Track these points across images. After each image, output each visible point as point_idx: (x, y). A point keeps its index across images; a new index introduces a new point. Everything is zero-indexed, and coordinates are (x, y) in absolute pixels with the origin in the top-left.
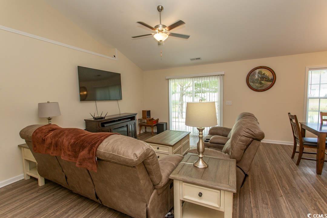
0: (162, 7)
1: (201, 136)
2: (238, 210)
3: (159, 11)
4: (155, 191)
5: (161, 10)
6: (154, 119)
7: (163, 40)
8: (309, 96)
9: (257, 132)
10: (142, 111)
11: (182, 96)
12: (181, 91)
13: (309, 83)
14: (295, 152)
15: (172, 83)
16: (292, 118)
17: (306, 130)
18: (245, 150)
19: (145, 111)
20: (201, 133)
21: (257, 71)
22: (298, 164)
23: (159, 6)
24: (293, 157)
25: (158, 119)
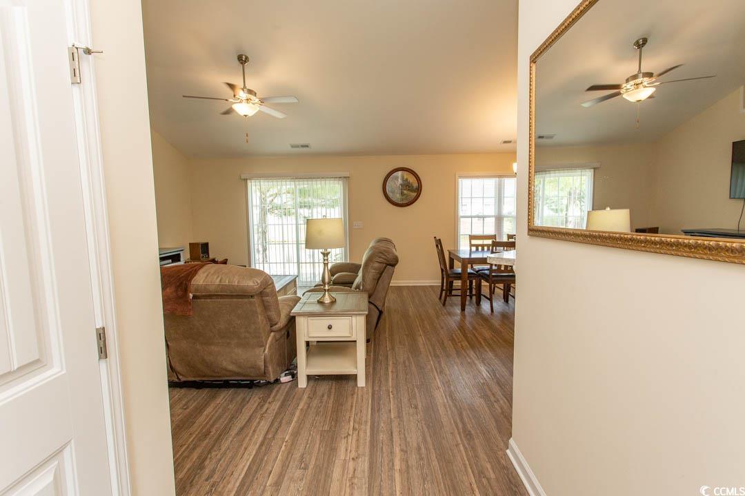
0: (247, 58)
1: (326, 262)
2: (372, 356)
3: (242, 63)
4: (272, 334)
5: (245, 62)
6: (216, 260)
7: (250, 115)
8: (461, 213)
9: (390, 256)
10: (190, 244)
11: (265, 214)
12: (261, 203)
13: (460, 196)
14: (442, 290)
15: (254, 188)
16: (439, 243)
17: (455, 261)
18: (378, 279)
19: (197, 244)
20: (326, 258)
21: (400, 173)
22: (444, 304)
23: (242, 55)
24: (440, 298)
25: (227, 260)
